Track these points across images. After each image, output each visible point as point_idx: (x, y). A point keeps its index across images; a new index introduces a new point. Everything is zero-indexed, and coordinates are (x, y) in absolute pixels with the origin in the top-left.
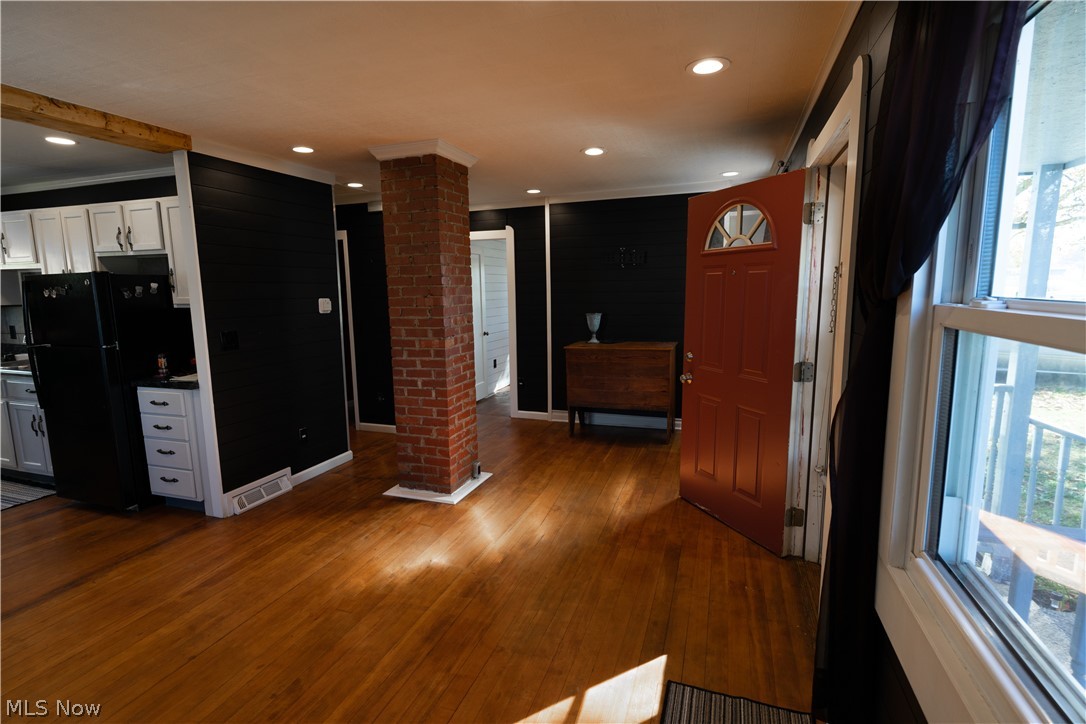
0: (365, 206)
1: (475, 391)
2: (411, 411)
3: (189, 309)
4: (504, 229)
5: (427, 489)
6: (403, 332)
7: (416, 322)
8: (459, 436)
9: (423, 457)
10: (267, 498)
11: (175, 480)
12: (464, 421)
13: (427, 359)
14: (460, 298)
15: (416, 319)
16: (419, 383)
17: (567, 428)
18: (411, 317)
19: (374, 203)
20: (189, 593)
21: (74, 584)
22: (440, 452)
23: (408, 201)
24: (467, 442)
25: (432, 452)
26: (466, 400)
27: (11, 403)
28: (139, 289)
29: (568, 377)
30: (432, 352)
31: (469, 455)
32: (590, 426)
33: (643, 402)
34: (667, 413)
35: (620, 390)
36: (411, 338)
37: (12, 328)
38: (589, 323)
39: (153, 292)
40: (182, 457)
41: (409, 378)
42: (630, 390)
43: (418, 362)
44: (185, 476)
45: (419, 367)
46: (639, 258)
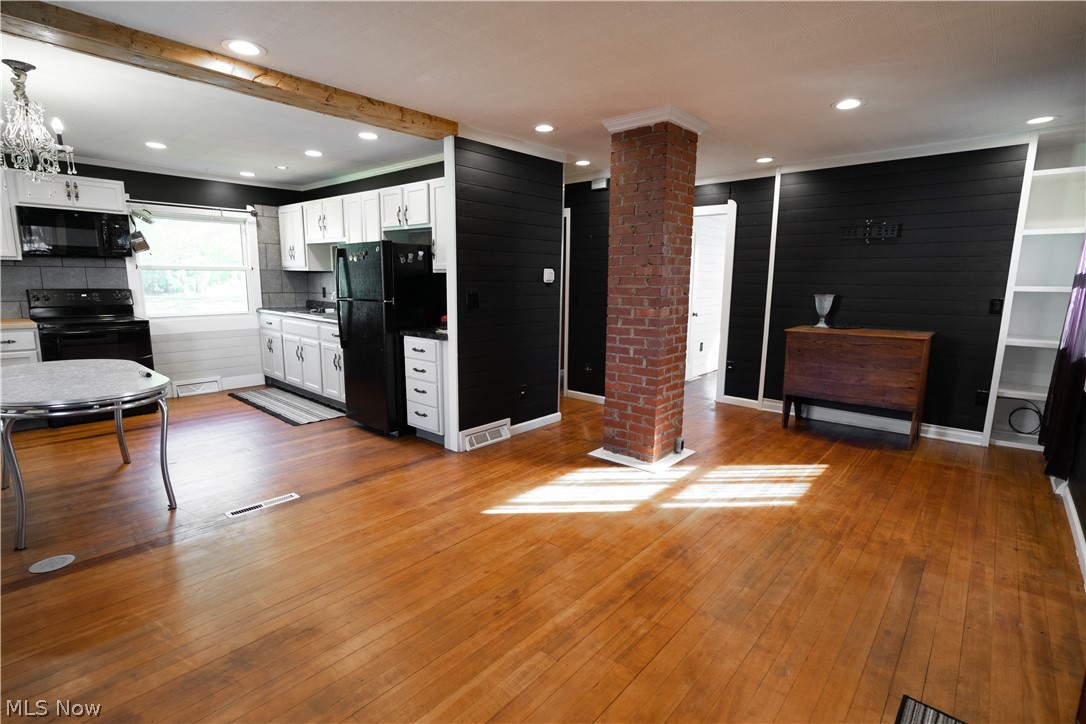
0: (589, 183)
1: (685, 365)
2: (621, 378)
3: (445, 274)
4: (726, 203)
5: (630, 455)
6: (620, 300)
7: (634, 291)
8: (666, 407)
9: (629, 423)
10: (490, 442)
11: (424, 415)
12: (671, 393)
13: (641, 328)
14: (678, 269)
15: (633, 287)
16: (632, 352)
17: (780, 419)
18: (629, 286)
19: (597, 180)
20: (434, 504)
21: (357, 481)
22: (646, 420)
23: (636, 171)
24: (673, 415)
25: (637, 419)
26: (675, 373)
27: (322, 344)
28: (410, 256)
29: (787, 362)
30: (647, 321)
31: (673, 429)
32: (808, 420)
33: (881, 398)
34: (912, 413)
35: (852, 381)
36: (627, 307)
37: (324, 289)
38: (817, 304)
39: (420, 258)
40: (431, 398)
41: (622, 346)
42: (863, 382)
43: (632, 331)
44: (432, 413)
45: (632, 336)
46: (890, 231)
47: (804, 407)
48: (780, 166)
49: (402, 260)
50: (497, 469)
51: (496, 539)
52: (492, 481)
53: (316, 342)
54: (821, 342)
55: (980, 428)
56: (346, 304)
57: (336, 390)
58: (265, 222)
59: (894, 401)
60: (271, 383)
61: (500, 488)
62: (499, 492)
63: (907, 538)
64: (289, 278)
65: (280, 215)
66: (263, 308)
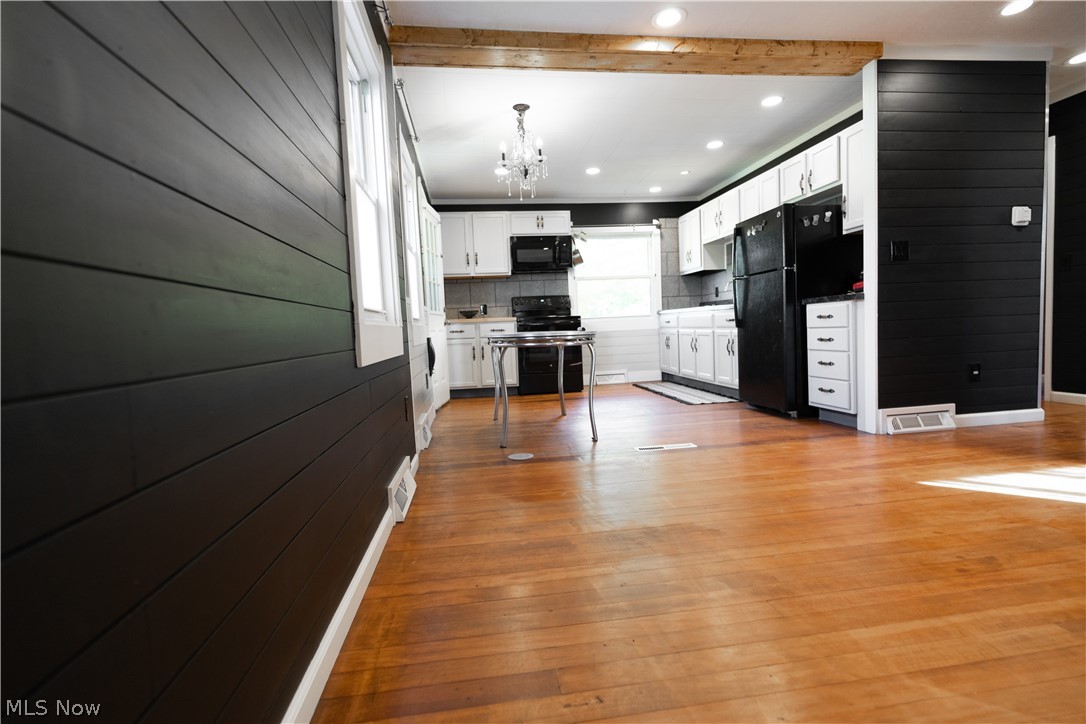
3: (863, 232)
10: (923, 428)
11: (831, 391)
21: (754, 443)
27: (716, 331)
28: (816, 218)
37: (717, 289)
39: (827, 220)
40: (840, 369)
44: (841, 389)
49: (806, 223)
50: (937, 451)
51: (951, 507)
52: (933, 461)
53: (710, 331)
56: (743, 282)
57: (730, 376)
58: (667, 233)
60: (667, 378)
61: (947, 467)
62: (946, 471)
64: (686, 282)
65: (680, 226)
66: (663, 309)
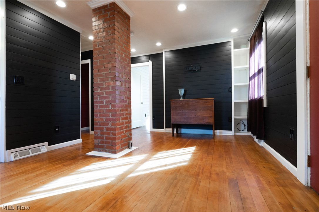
1: (131, 109)
2: (101, 115)
4: (148, 62)
5: (106, 151)
6: (99, 79)
7: (104, 75)
8: (122, 127)
12: (125, 121)
13: (108, 91)
15: (104, 73)
16: (105, 102)
18: (102, 73)
22: (112, 133)
24: (126, 131)
25: (108, 134)
26: (126, 112)
29: (172, 112)
30: (110, 87)
31: (127, 137)
32: (180, 133)
33: (202, 121)
34: (212, 125)
35: (193, 116)
36: (102, 82)
38: (179, 92)
41: (100, 100)
42: (197, 116)
43: (105, 93)
45: (105, 95)
46: (198, 68)
47: (179, 129)
48: (164, 49)
54: (182, 103)
55: (231, 129)
59: (206, 121)
63: (225, 170)
